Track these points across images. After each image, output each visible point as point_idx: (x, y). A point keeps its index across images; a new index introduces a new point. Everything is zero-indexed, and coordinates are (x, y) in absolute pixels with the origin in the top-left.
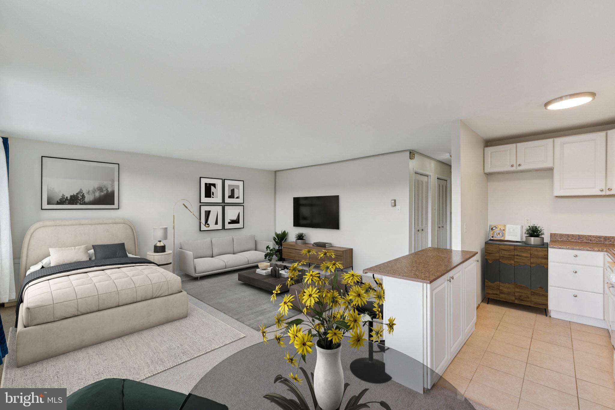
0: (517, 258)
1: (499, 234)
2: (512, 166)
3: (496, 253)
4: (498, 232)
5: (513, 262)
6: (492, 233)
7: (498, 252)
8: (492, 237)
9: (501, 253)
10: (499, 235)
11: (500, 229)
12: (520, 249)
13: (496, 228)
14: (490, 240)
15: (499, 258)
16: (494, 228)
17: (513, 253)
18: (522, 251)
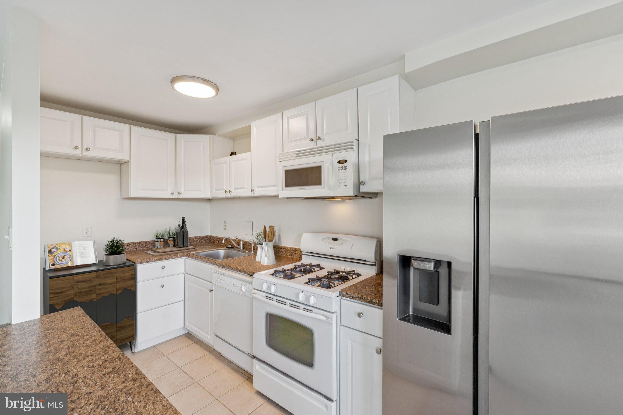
0: (100, 289)
1: (64, 258)
2: (76, 148)
3: (69, 290)
4: (61, 255)
5: (94, 296)
6: (51, 258)
7: (73, 287)
8: (53, 265)
9: (78, 287)
10: (63, 260)
11: (64, 250)
12: (104, 274)
13: (57, 249)
14: (51, 271)
15: (73, 296)
16: (53, 250)
17: (94, 284)
18: (106, 277)
